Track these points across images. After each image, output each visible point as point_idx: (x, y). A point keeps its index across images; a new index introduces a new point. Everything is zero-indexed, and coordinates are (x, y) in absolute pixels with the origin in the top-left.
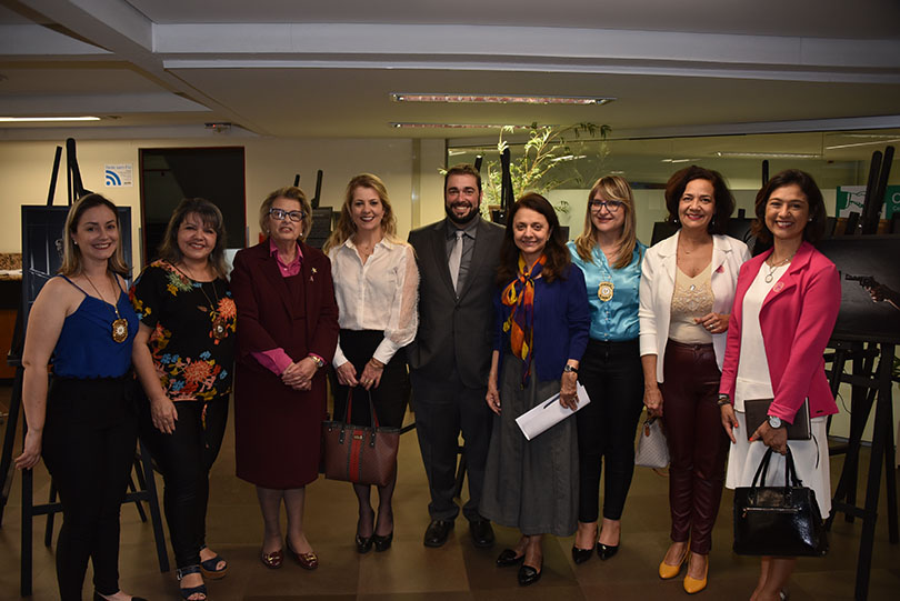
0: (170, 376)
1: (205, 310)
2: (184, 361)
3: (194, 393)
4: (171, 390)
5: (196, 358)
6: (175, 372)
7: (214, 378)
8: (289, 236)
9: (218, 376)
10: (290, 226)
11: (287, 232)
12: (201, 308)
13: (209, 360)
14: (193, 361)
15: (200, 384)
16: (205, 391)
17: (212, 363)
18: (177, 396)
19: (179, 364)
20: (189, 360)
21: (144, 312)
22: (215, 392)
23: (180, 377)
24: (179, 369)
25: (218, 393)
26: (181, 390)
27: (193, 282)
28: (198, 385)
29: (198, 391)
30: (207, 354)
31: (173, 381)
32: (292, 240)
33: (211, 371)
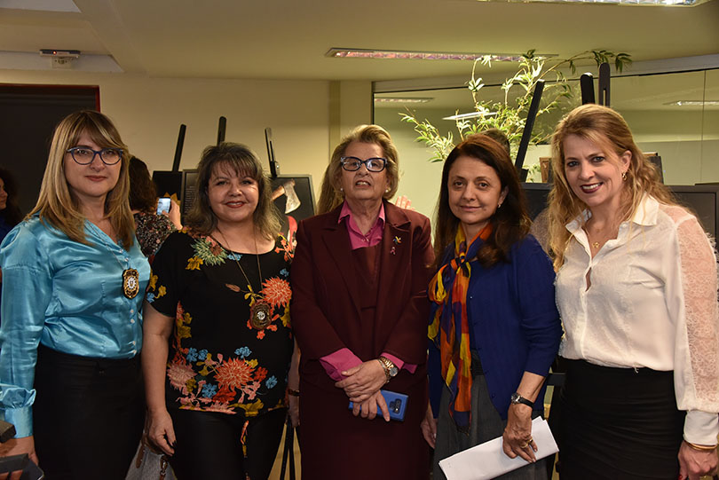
0: (198, 377)
1: (237, 289)
2: (215, 358)
3: (231, 403)
4: (201, 395)
5: (230, 355)
6: (205, 372)
7: (256, 386)
8: (367, 193)
9: (263, 383)
10: (366, 178)
11: (364, 188)
12: (231, 287)
13: (249, 358)
14: (225, 359)
15: (239, 392)
16: (246, 401)
17: (254, 363)
18: (209, 405)
19: (209, 362)
20: (220, 357)
21: (156, 293)
22: (259, 404)
23: (211, 379)
24: (209, 369)
25: (265, 408)
26: (213, 397)
27: (229, 252)
28: (234, 394)
29: (236, 401)
30: (245, 351)
31: (202, 383)
32: (373, 199)
33: (253, 375)
